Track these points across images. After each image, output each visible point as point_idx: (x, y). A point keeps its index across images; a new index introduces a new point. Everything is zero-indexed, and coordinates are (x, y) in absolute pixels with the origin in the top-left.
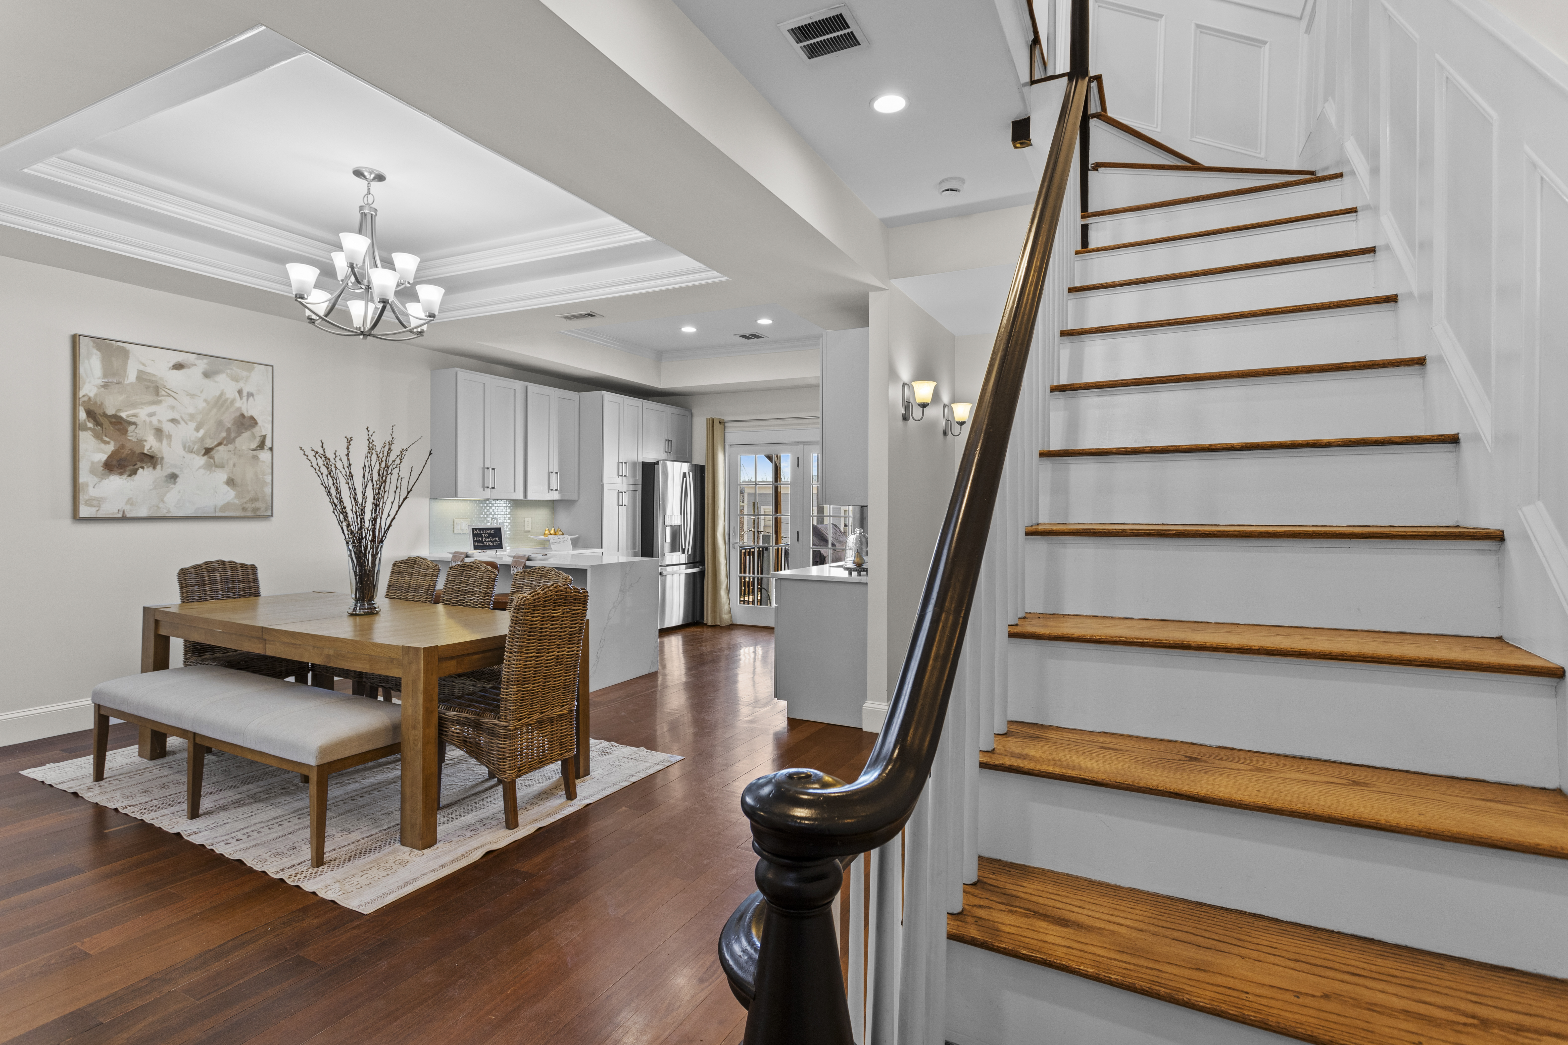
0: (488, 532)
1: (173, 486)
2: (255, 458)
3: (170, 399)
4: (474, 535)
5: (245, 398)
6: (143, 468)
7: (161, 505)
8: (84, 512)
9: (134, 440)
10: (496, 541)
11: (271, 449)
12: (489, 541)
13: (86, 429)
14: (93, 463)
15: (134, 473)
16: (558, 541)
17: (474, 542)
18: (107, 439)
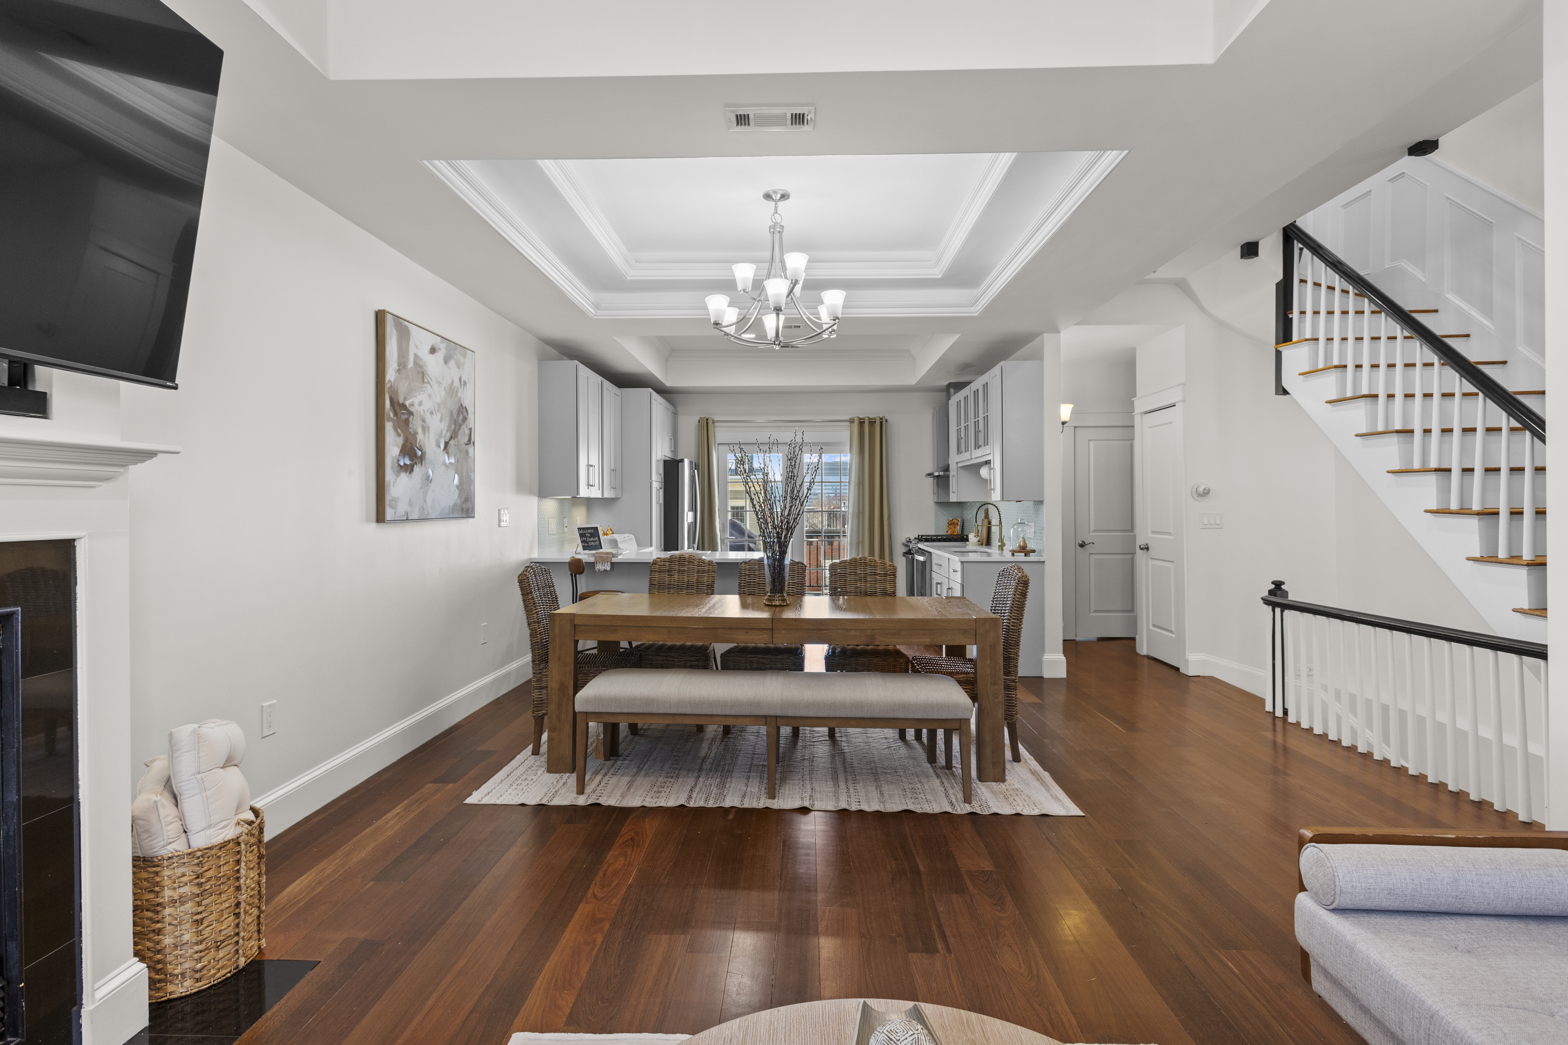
0: (589, 531)
1: (430, 485)
2: (467, 452)
3: (428, 386)
4: (581, 535)
5: (462, 386)
6: (416, 463)
7: (425, 507)
8: (389, 514)
9: (412, 432)
10: (596, 541)
11: (474, 442)
12: (591, 541)
13: (390, 419)
14: (393, 457)
15: (411, 471)
16: (624, 539)
17: (582, 542)
18: (399, 431)
